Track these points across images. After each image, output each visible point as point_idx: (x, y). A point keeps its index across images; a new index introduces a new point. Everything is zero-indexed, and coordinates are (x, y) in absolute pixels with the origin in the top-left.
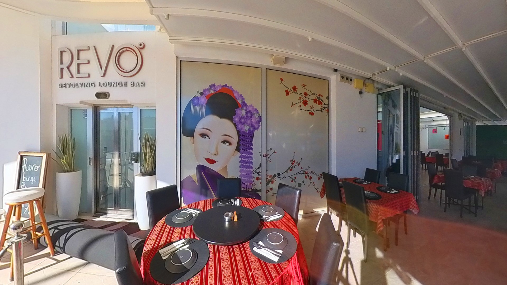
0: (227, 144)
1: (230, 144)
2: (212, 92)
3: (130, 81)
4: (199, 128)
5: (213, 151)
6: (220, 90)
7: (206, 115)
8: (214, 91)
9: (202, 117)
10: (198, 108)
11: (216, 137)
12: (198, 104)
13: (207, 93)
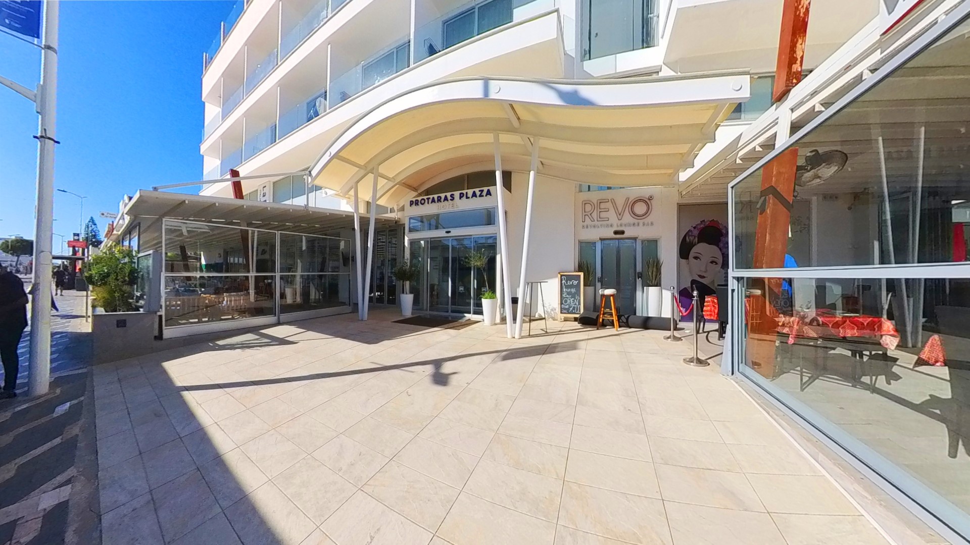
0: (714, 264)
1: (717, 264)
2: (702, 226)
3: (641, 222)
4: (692, 253)
5: (703, 269)
6: (709, 224)
7: (698, 243)
8: (704, 225)
9: (695, 245)
10: (692, 238)
11: (706, 258)
12: (692, 236)
13: (699, 227)
